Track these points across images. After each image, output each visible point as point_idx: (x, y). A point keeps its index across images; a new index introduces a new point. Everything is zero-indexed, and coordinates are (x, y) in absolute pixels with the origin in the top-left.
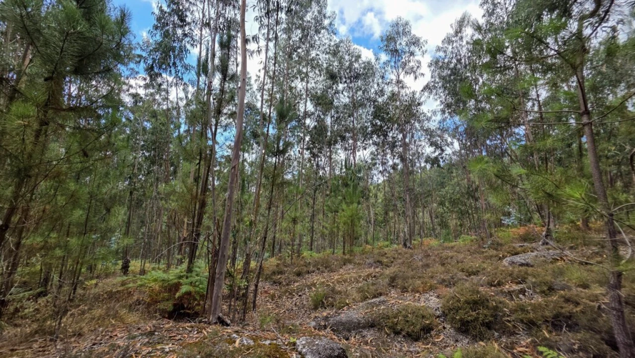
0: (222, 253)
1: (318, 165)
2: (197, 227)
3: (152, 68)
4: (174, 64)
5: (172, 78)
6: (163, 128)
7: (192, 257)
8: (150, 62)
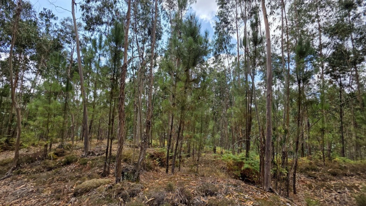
0: (268, 149)
1: (341, 84)
2: (249, 132)
3: (216, 53)
4: (225, 47)
5: (225, 54)
6: (223, 81)
7: (248, 148)
8: (215, 50)
